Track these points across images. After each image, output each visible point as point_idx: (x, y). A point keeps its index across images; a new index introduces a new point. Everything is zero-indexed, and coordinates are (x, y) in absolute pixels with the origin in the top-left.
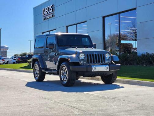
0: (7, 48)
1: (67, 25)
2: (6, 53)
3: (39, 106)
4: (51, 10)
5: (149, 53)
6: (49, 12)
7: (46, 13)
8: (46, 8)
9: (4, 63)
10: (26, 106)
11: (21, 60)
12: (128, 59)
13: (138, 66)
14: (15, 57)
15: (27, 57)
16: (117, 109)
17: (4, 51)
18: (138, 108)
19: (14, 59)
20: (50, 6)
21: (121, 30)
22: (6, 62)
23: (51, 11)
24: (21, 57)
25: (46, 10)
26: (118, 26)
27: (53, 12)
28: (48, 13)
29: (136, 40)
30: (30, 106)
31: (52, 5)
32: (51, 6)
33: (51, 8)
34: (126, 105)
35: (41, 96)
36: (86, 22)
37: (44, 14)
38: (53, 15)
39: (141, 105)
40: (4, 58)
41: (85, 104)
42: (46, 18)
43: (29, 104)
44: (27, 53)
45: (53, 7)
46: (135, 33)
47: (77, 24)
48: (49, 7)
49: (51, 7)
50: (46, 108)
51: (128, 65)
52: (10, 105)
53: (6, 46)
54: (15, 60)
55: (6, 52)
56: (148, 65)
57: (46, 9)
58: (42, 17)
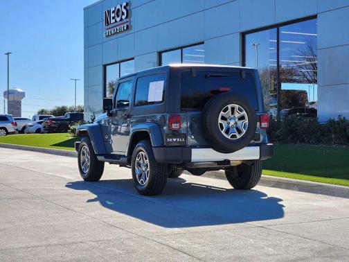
0: (23, 95)
1: (160, 49)
2: (20, 105)
3: (102, 247)
4: (123, 14)
5: (344, 118)
6: (118, 19)
7: (113, 21)
8: (113, 9)
9: (17, 130)
10: (74, 247)
11: (55, 124)
12: (296, 130)
13: (320, 145)
14: (41, 118)
15: (69, 117)
16: (273, 255)
17: (14, 101)
18: (319, 252)
19: (38, 120)
20: (121, 6)
21: (282, 61)
22: (20, 129)
23: (124, 17)
24: (54, 117)
25: (113, 15)
26: (276, 51)
27: (128, 20)
28: (116, 21)
29: (315, 82)
30: (83, 245)
31: (127, 4)
32: (124, 4)
33: (124, 11)
34: (294, 246)
35: (105, 220)
36: (203, 43)
37: (108, 23)
38: (127, 26)
39: (325, 246)
40: (16, 119)
41: (203, 241)
42: (113, 32)
43: (80, 240)
44: (68, 107)
45: (128, 8)
46: (314, 66)
47: (182, 48)
48: (119, 7)
49: (125, 7)
50: (118, 251)
51: (296, 142)
52: (39, 244)
53: (19, 90)
54: (40, 123)
55: (19, 103)
56: (342, 144)
57: (113, 12)
58: (103, 30)
